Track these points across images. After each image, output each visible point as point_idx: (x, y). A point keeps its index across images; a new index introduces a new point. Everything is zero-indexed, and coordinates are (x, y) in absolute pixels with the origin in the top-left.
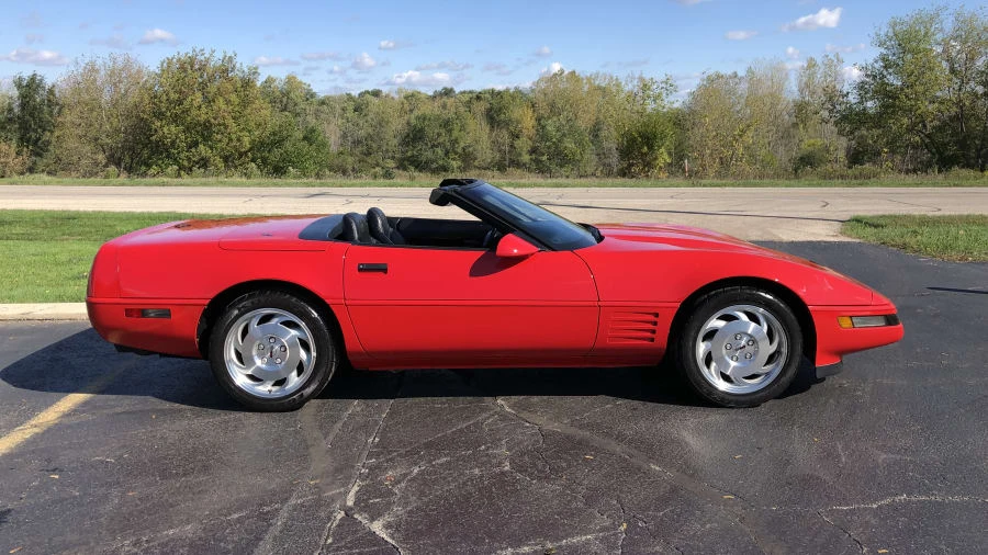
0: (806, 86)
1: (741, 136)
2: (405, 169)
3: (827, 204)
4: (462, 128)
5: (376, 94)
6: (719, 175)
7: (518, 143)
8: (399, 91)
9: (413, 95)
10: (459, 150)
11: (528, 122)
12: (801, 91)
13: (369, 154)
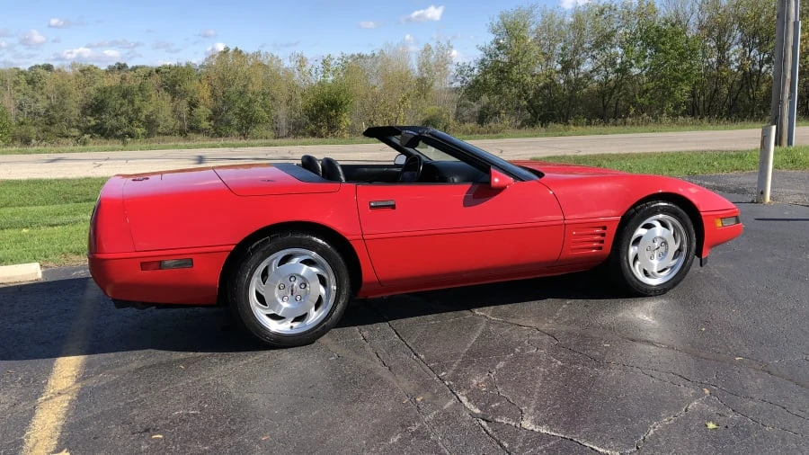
0: (424, 65)
4: (144, 100)
5: (48, 68)
7: (196, 111)
8: (73, 66)
9: (88, 69)
10: (143, 118)
11: (204, 93)
12: (420, 69)
13: (52, 124)
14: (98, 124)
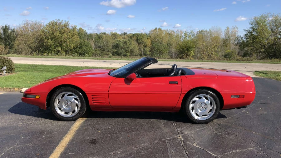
1: (214, 48)
2: (114, 55)
3: (246, 67)
4: (130, 44)
5: (105, 34)
6: (208, 59)
7: (146, 49)
8: (111, 33)
9: (115, 34)
10: (130, 50)
11: (149, 43)
12: (225, 36)
13: (104, 51)
14: (116, 51)
